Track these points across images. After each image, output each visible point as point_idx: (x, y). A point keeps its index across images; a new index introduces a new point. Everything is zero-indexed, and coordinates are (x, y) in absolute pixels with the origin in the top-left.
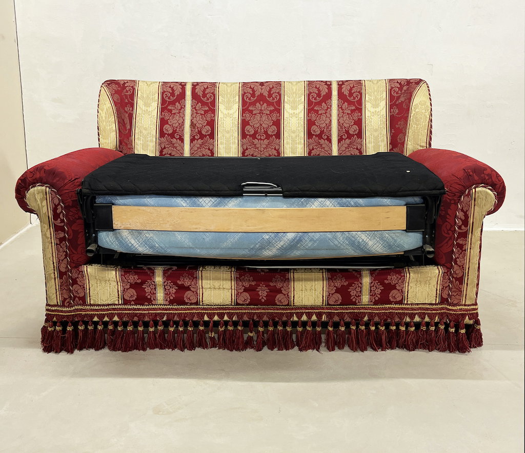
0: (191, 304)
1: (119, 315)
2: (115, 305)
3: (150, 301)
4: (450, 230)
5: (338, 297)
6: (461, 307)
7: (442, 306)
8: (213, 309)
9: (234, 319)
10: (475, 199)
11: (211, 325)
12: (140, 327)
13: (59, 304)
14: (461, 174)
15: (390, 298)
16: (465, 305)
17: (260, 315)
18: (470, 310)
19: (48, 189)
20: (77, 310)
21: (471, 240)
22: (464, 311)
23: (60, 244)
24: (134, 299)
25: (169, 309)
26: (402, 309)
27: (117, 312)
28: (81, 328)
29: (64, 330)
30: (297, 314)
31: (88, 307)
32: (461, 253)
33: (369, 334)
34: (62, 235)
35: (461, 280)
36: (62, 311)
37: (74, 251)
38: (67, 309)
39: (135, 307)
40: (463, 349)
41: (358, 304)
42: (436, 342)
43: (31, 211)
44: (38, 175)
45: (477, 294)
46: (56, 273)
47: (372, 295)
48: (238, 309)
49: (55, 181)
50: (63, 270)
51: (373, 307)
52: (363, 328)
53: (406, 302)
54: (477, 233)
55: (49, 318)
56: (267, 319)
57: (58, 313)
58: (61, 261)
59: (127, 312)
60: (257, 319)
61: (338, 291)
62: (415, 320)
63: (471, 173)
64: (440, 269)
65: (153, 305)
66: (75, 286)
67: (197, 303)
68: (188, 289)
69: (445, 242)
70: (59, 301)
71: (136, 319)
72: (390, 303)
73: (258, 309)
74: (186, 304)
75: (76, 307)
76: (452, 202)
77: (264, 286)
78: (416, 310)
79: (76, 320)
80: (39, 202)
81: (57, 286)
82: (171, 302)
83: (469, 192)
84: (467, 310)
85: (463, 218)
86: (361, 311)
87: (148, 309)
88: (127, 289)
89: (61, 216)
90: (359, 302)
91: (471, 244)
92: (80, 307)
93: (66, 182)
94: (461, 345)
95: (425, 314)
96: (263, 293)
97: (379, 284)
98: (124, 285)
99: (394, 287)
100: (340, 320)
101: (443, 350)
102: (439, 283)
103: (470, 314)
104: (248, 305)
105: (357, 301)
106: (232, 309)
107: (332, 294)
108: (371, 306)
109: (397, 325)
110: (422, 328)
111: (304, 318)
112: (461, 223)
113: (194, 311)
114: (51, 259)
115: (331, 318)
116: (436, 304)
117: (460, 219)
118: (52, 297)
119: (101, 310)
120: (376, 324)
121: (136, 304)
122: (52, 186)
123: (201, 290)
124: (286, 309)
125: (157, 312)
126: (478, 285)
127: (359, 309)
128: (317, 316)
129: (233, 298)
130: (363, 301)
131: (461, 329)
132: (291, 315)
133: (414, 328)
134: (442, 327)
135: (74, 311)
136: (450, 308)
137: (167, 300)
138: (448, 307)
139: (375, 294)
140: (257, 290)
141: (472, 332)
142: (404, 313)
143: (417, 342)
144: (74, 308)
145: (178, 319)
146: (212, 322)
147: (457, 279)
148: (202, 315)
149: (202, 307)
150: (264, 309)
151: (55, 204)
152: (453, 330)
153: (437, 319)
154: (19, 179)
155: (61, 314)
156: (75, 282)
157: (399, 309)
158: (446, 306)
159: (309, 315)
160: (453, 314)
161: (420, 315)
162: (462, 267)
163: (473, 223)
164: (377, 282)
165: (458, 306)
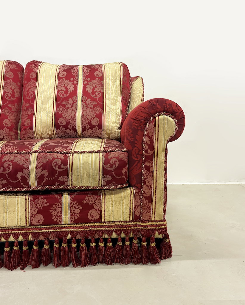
4: (138, 154)
5: (40, 217)
6: (151, 223)
7: (135, 223)
15: (89, 217)
16: (155, 221)
18: (158, 226)
21: (157, 163)
22: (154, 226)
26: (101, 227)
30: (4, 235)
32: (148, 174)
33: (70, 251)
35: (150, 199)
40: (154, 261)
42: (131, 256)
45: (165, 211)
47: (72, 215)
51: (74, 226)
52: (65, 245)
53: (103, 220)
54: (161, 156)
61: (40, 212)
62: (112, 237)
63: (155, 103)
64: (132, 190)
69: (135, 165)
72: (89, 221)
76: (139, 129)
78: (112, 227)
83: (153, 119)
84: (156, 226)
85: (149, 143)
86: (63, 230)
90: (60, 222)
91: (157, 166)
94: (151, 257)
95: (120, 231)
97: (78, 204)
99: (92, 207)
100: (45, 239)
101: (137, 262)
102: (132, 202)
103: (159, 229)
105: (58, 221)
107: (35, 215)
109: (97, 241)
110: (118, 244)
111: (11, 239)
112: (147, 147)
115: (36, 238)
116: (130, 221)
120: (78, 242)
126: (165, 203)
127: (61, 228)
128: (23, 236)
130: (64, 220)
131: (152, 243)
133: (111, 244)
134: (136, 242)
136: (142, 224)
139: (75, 213)
141: (162, 245)
142: (102, 230)
143: (114, 256)
147: (146, 198)
152: (145, 244)
153: (131, 235)
157: (97, 227)
158: (139, 223)
159: (16, 236)
160: (145, 229)
161: (116, 231)
162: (150, 187)
163: (158, 147)
164: (76, 202)
165: (149, 222)
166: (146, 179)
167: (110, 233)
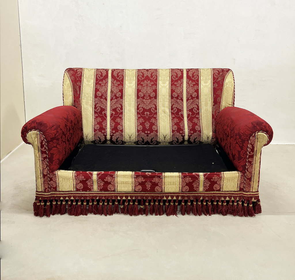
0: (111, 191)
1: (74, 197)
2: (72, 191)
3: (90, 190)
4: (245, 154)
5: (187, 187)
6: (250, 193)
7: (240, 192)
8: (123, 194)
9: (133, 199)
10: (257, 138)
11: (121, 201)
12: (85, 203)
13: (43, 191)
14: (250, 125)
15: (214, 188)
16: (252, 192)
17: (147, 197)
18: (255, 195)
19: (38, 132)
20: (52, 194)
21: (255, 159)
22: (252, 195)
23: (44, 160)
24: (82, 188)
25: (100, 194)
26: (220, 194)
27: (73, 195)
28: (54, 203)
29: (45, 205)
30: (166, 196)
31: (58, 193)
32: (250, 166)
33: (203, 206)
34: (45, 156)
35: (250, 179)
36: (44, 195)
37: (51, 164)
38: (47, 194)
39: (82, 192)
40: (251, 215)
41: (197, 191)
42: (237, 211)
43: (29, 143)
44: (33, 125)
45: (258, 186)
46: (41, 175)
47: (205, 187)
48: (136, 194)
49: (42, 128)
50: (45, 174)
51: (205, 192)
52: (200, 203)
53: (222, 190)
54: (258, 155)
55: (37, 198)
56: (151, 199)
57: (42, 196)
58: (44, 169)
59: (78, 195)
60: (145, 199)
61: (187, 185)
62: (226, 199)
63: (256, 125)
64: (239, 173)
65: (91, 191)
66: (51, 182)
67: (114, 191)
68: (110, 183)
69: (242, 160)
70: (43, 189)
71: (82, 198)
72: (214, 191)
73: (146, 194)
74: (109, 191)
75: (52, 193)
76: (246, 140)
77: (149, 182)
78: (227, 194)
79: (52, 199)
80: (33, 139)
81: (42, 182)
82: (101, 190)
83: (255, 135)
84: (253, 195)
85: (251, 148)
86: (199, 195)
87: (89, 194)
88: (78, 183)
89: (45, 146)
90: (198, 190)
91: (255, 161)
92: (54, 192)
93: (47, 129)
94: (250, 213)
95: (231, 196)
96: (148, 186)
97: (208, 181)
98: (77, 181)
99: (216, 183)
100: (188, 199)
101: (241, 216)
102: (239, 180)
103: (255, 197)
104: (140, 192)
105: (197, 190)
106: (132, 194)
107: (184, 186)
108: (204, 192)
109: (217, 201)
110: (230, 204)
111: (170, 198)
112: (250, 150)
113: (113, 195)
114: (39, 168)
115: (184, 198)
116: (237, 191)
117: (250, 148)
118: (39, 188)
119: (65, 194)
120: (207, 201)
121: (83, 191)
122: (40, 131)
123: (116, 184)
124: (161, 194)
125: (94, 195)
126: (259, 181)
127: (198, 194)
128: (176, 198)
129: (133, 188)
130: (200, 190)
131: (250, 204)
132: (163, 197)
133: (226, 204)
134: (240, 203)
135: (50, 194)
136: (245, 193)
137: (99, 189)
138: (244, 193)
140: (146, 184)
141: (256, 205)
142: (221, 196)
143: (227, 211)
144: (50, 193)
145: (104, 199)
146: (122, 200)
147: (248, 179)
148: (117, 197)
149: (117, 192)
150: (149, 194)
151: (42, 140)
152: (246, 205)
153: (238, 199)
154: (23, 127)
155: (44, 196)
156: (51, 179)
157: (218, 194)
158: (242, 192)
159: (172, 197)
160: (246, 196)
161: (229, 197)
162: (251, 173)
163: (256, 150)
164: (207, 180)
165: (249, 192)
166: (249, 168)
167: (225, 197)
